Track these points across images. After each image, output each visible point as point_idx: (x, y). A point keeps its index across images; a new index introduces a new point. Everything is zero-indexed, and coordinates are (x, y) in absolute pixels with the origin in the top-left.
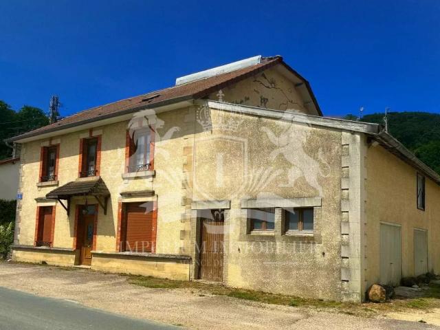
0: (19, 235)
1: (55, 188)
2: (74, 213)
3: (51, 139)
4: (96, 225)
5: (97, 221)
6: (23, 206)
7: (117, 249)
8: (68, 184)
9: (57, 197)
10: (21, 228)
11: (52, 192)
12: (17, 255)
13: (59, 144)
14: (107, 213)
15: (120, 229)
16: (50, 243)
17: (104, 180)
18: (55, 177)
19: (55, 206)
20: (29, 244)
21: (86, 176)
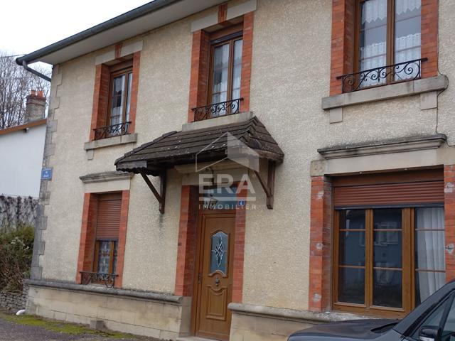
0: (41, 258)
1: (129, 149)
2: (178, 206)
3: (118, 45)
4: (243, 234)
5: (243, 225)
6: (53, 194)
7: (311, 304)
8: (165, 137)
9: (145, 165)
10: (48, 242)
11: (127, 155)
12: (36, 301)
13: (139, 53)
14: (275, 206)
15: (319, 247)
16: (113, 277)
17: (262, 120)
18: (127, 127)
19: (128, 192)
20: (64, 279)
21: (207, 117)
